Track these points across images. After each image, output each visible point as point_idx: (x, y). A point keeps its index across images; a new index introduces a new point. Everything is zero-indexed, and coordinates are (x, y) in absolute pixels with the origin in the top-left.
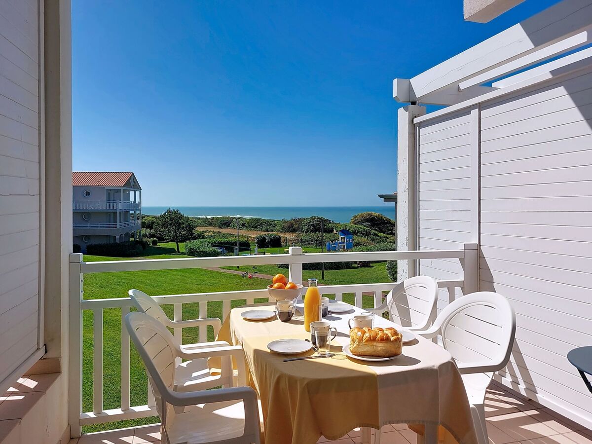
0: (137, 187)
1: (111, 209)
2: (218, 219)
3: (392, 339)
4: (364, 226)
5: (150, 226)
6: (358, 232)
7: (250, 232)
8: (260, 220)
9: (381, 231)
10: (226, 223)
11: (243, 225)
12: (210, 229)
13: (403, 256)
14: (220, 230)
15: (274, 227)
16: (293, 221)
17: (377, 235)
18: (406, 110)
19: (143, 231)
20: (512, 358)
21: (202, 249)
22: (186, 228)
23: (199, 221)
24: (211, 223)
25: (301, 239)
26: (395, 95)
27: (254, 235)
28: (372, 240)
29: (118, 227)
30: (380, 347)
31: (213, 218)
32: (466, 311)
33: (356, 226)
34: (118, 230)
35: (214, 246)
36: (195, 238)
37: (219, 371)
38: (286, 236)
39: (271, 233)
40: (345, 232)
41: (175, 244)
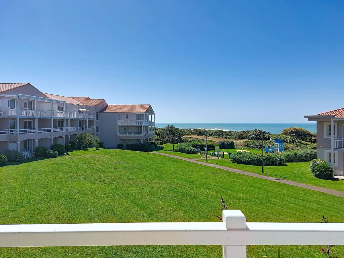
0: (152, 113)
1: (139, 125)
2: (197, 130)
4: (291, 136)
5: (158, 134)
6: (287, 140)
7: (215, 139)
8: (221, 131)
9: (303, 140)
10: (201, 133)
11: (211, 134)
12: (193, 136)
14: (198, 137)
15: (230, 136)
16: (242, 133)
17: (300, 143)
19: (156, 137)
21: (186, 149)
22: (178, 136)
23: (187, 132)
24: (193, 133)
25: (248, 144)
27: (218, 140)
28: (297, 146)
29: (142, 135)
31: (194, 130)
33: (286, 136)
34: (142, 137)
35: (193, 147)
36: (183, 142)
38: (238, 142)
39: (228, 140)
40: (278, 140)
41: (172, 144)
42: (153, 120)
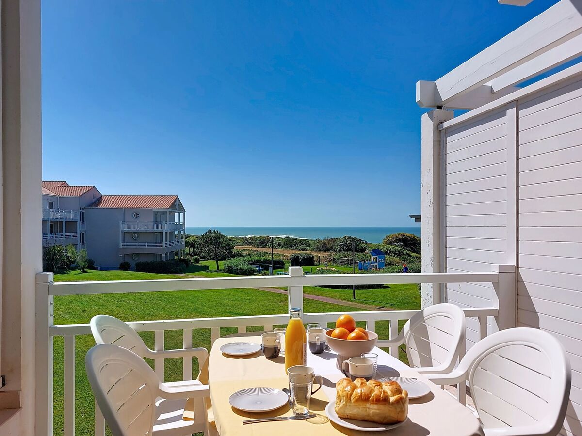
0: (181, 209)
1: (158, 230)
2: (256, 239)
3: (392, 399)
4: (397, 246)
5: (192, 245)
6: (390, 252)
7: (285, 251)
8: (294, 239)
10: (263, 242)
11: (279, 245)
12: (250, 248)
14: (258, 249)
15: (308, 246)
16: (326, 241)
17: (409, 255)
19: (188, 250)
21: (239, 267)
22: (225, 247)
23: (238, 241)
24: (250, 243)
25: (334, 258)
27: (289, 253)
28: (404, 260)
29: (164, 246)
31: (251, 238)
32: (502, 352)
33: (389, 246)
34: (163, 250)
35: (251, 264)
36: (234, 256)
38: (319, 255)
39: (304, 252)
40: (377, 252)
41: (215, 262)
42: (182, 221)
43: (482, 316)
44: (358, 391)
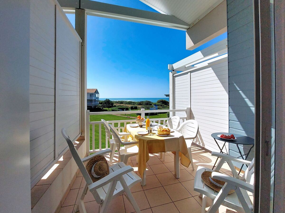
0: (98, 93)
1: (91, 99)
2: (119, 101)
3: (168, 131)
4: (161, 103)
5: (101, 103)
6: (159, 105)
7: (128, 105)
8: (131, 102)
9: (165, 105)
10: (122, 103)
11: (127, 103)
12: (118, 104)
13: (171, 111)
14: (120, 105)
16: (141, 102)
18: (172, 72)
19: (100, 105)
20: (198, 135)
21: (115, 109)
22: (111, 104)
23: (115, 102)
26: (168, 69)
27: (130, 106)
28: (163, 107)
29: (93, 104)
30: (165, 133)
31: (118, 101)
33: (158, 103)
35: (118, 109)
36: (114, 107)
37: (124, 140)
38: (139, 106)
39: (134, 105)
40: (155, 105)
41: (108, 108)
42: (98, 96)
43: (183, 119)
44: (162, 130)
